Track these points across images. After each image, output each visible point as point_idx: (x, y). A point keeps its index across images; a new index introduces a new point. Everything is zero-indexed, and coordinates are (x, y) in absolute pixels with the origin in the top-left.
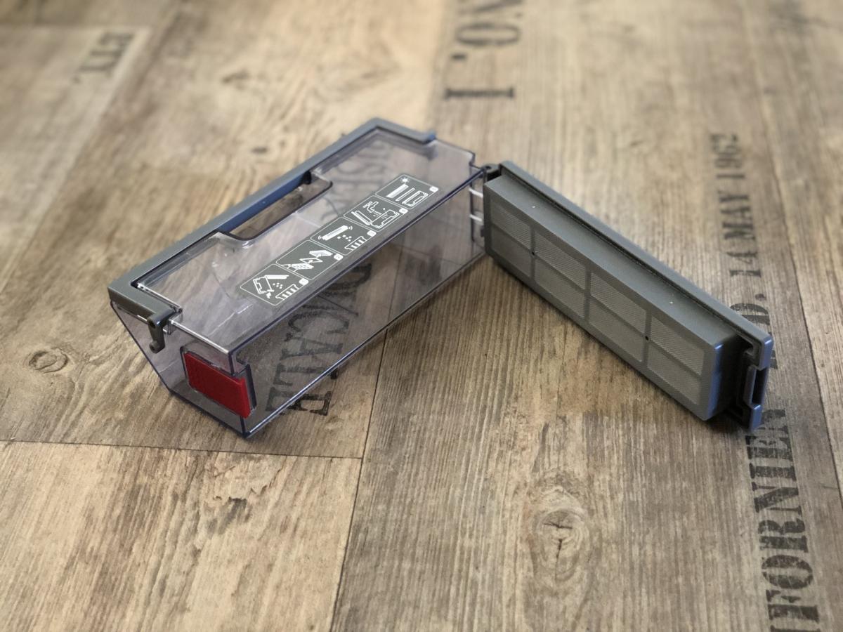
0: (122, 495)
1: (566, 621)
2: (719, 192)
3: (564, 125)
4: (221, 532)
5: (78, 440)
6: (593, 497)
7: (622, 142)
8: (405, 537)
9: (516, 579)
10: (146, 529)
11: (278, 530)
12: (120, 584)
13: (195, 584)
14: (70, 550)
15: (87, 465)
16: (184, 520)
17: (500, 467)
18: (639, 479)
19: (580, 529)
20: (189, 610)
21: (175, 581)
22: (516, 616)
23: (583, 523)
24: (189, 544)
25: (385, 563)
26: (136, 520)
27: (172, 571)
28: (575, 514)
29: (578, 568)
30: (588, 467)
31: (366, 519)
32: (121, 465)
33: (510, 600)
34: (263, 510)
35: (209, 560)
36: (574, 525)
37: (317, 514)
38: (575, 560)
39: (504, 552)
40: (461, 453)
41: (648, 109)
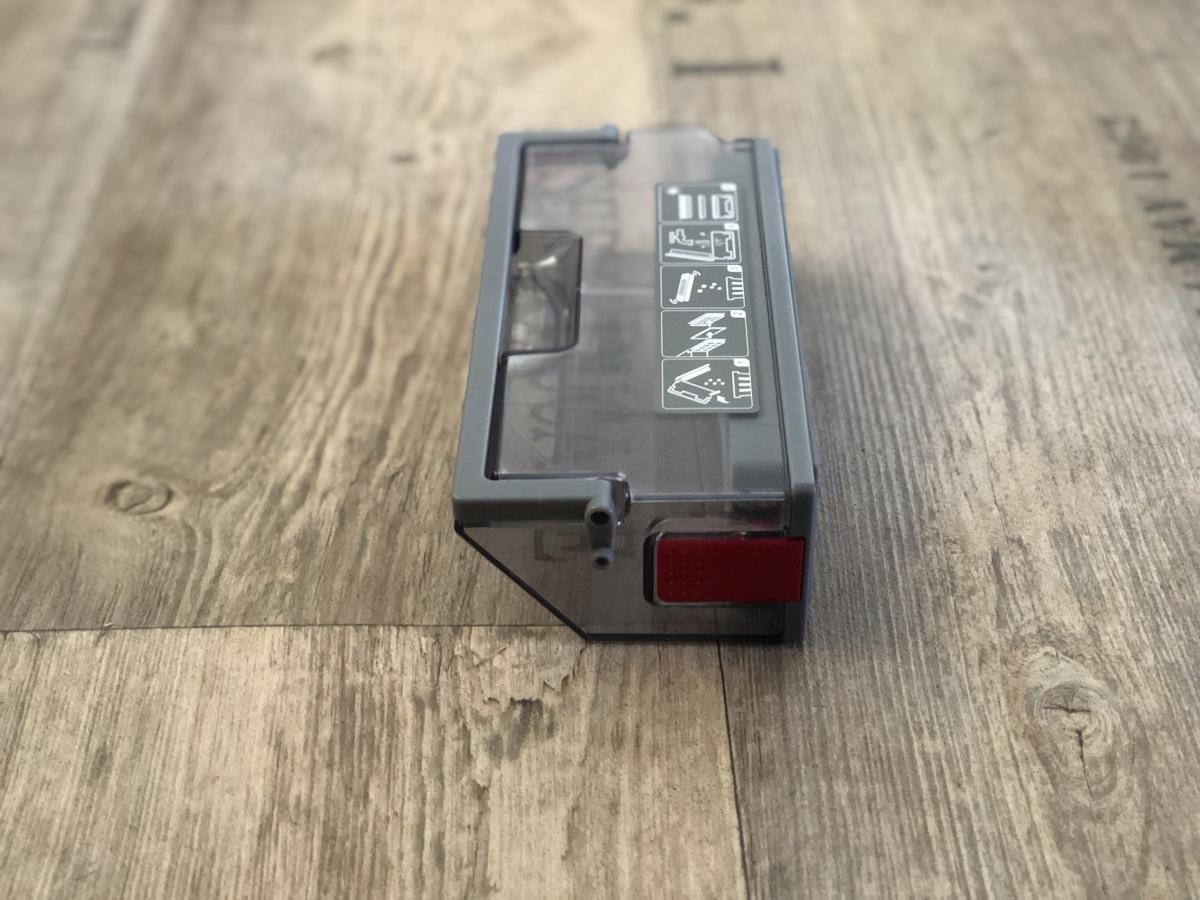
0: (327, 705)
1: (1129, 858)
2: (1140, 198)
3: (873, 111)
4: (514, 755)
5: (224, 622)
6: (1107, 661)
7: (971, 131)
8: (824, 745)
9: (1027, 798)
10: (383, 759)
11: (608, 747)
12: (362, 855)
13: (494, 845)
14: (259, 805)
15: (252, 662)
16: (444, 739)
17: (943, 622)
18: (1169, 629)
19: (1103, 711)
20: (496, 890)
21: (458, 843)
22: (1048, 858)
23: (1106, 702)
24: (465, 779)
25: (805, 789)
26: (361, 746)
27: (448, 825)
28: (1087, 688)
29: (1120, 773)
30: (1083, 614)
31: (750, 718)
32: (311, 655)
33: (1029, 833)
34: (573, 715)
35: (506, 802)
36: (1092, 707)
37: (666, 717)
38: (1111, 760)
39: (994, 757)
40: (872, 605)
41: (992, 84)
